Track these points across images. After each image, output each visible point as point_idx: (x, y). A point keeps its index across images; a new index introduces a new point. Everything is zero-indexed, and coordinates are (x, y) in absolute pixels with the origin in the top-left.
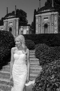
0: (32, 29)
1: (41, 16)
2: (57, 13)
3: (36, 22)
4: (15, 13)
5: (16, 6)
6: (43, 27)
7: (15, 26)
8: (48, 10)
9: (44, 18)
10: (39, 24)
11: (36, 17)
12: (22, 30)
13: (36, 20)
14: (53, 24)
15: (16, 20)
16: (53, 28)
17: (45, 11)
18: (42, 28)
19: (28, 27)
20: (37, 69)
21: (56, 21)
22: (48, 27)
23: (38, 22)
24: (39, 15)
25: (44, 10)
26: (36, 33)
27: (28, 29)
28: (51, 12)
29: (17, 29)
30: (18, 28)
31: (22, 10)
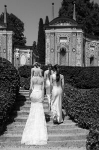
0: (37, 55)
1: (54, 33)
2: (80, 31)
3: (46, 44)
4: (5, 21)
5: (6, 6)
6: (59, 54)
7: (5, 48)
8: (68, 25)
9: (61, 38)
10: (52, 47)
11: (46, 34)
12: (17, 55)
13: (46, 40)
14: (74, 50)
15: (7, 35)
16: (74, 57)
17: (61, 24)
18: (56, 55)
19: (29, 51)
20: (68, 126)
21: (79, 45)
22: (67, 54)
23: (49, 44)
24: (52, 31)
25: (59, 23)
26: (46, 65)
27: (29, 55)
28: (71, 27)
29: (8, 53)
30: (11, 52)
31: (14, 16)
